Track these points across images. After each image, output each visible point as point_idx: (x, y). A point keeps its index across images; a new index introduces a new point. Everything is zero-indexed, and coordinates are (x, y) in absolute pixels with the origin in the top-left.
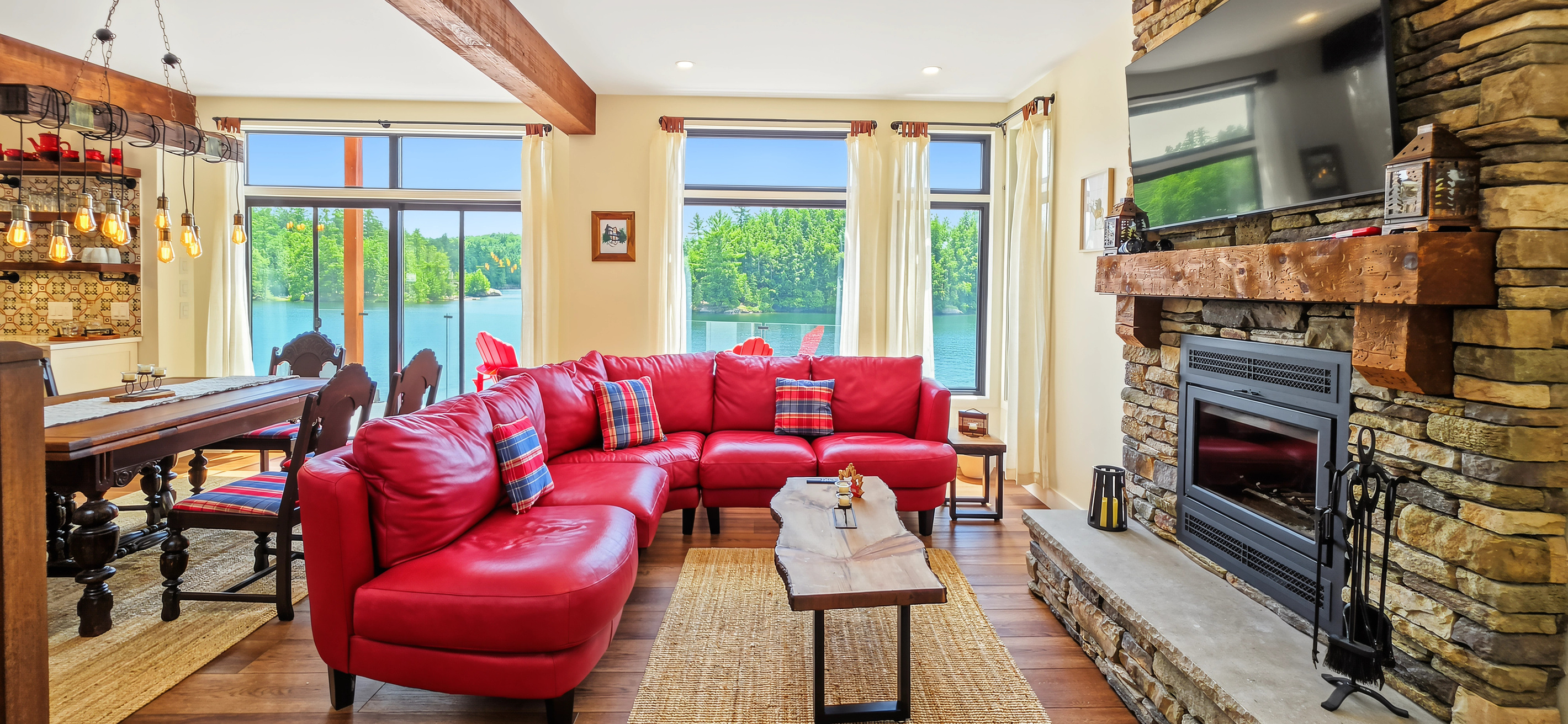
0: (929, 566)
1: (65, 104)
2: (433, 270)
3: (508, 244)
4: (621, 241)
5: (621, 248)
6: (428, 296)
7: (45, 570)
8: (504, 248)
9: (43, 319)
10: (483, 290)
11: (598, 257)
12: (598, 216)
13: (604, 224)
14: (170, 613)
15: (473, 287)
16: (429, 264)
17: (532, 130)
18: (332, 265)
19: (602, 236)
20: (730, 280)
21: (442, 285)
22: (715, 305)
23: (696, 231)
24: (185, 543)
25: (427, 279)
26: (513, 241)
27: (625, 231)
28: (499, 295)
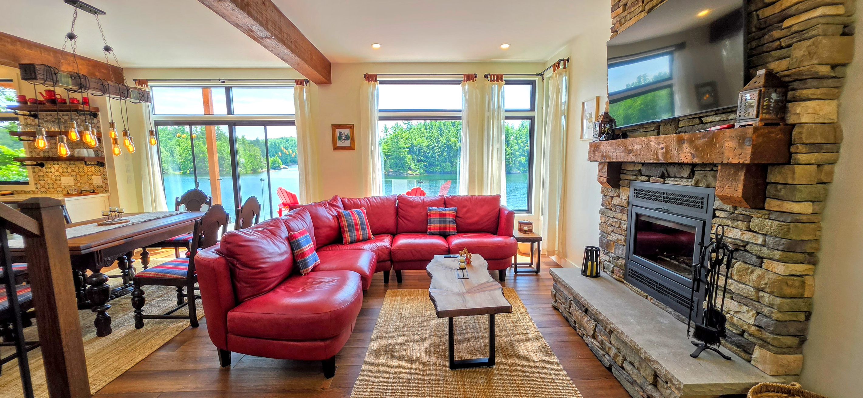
0: (504, 296)
1: (55, 74)
2: (253, 156)
3: (290, 143)
4: (347, 139)
5: (347, 143)
6: (251, 170)
7: (77, 307)
8: (288, 144)
9: (59, 185)
10: (279, 166)
11: (336, 148)
12: (335, 127)
13: (338, 131)
14: (139, 324)
15: (274, 165)
16: (251, 153)
17: (299, 83)
18: (201, 155)
19: (337, 137)
20: (403, 159)
21: (258, 164)
22: (396, 171)
23: (385, 134)
24: (142, 293)
25: (250, 161)
26: (292, 141)
27: (349, 134)
28: (287, 168)
